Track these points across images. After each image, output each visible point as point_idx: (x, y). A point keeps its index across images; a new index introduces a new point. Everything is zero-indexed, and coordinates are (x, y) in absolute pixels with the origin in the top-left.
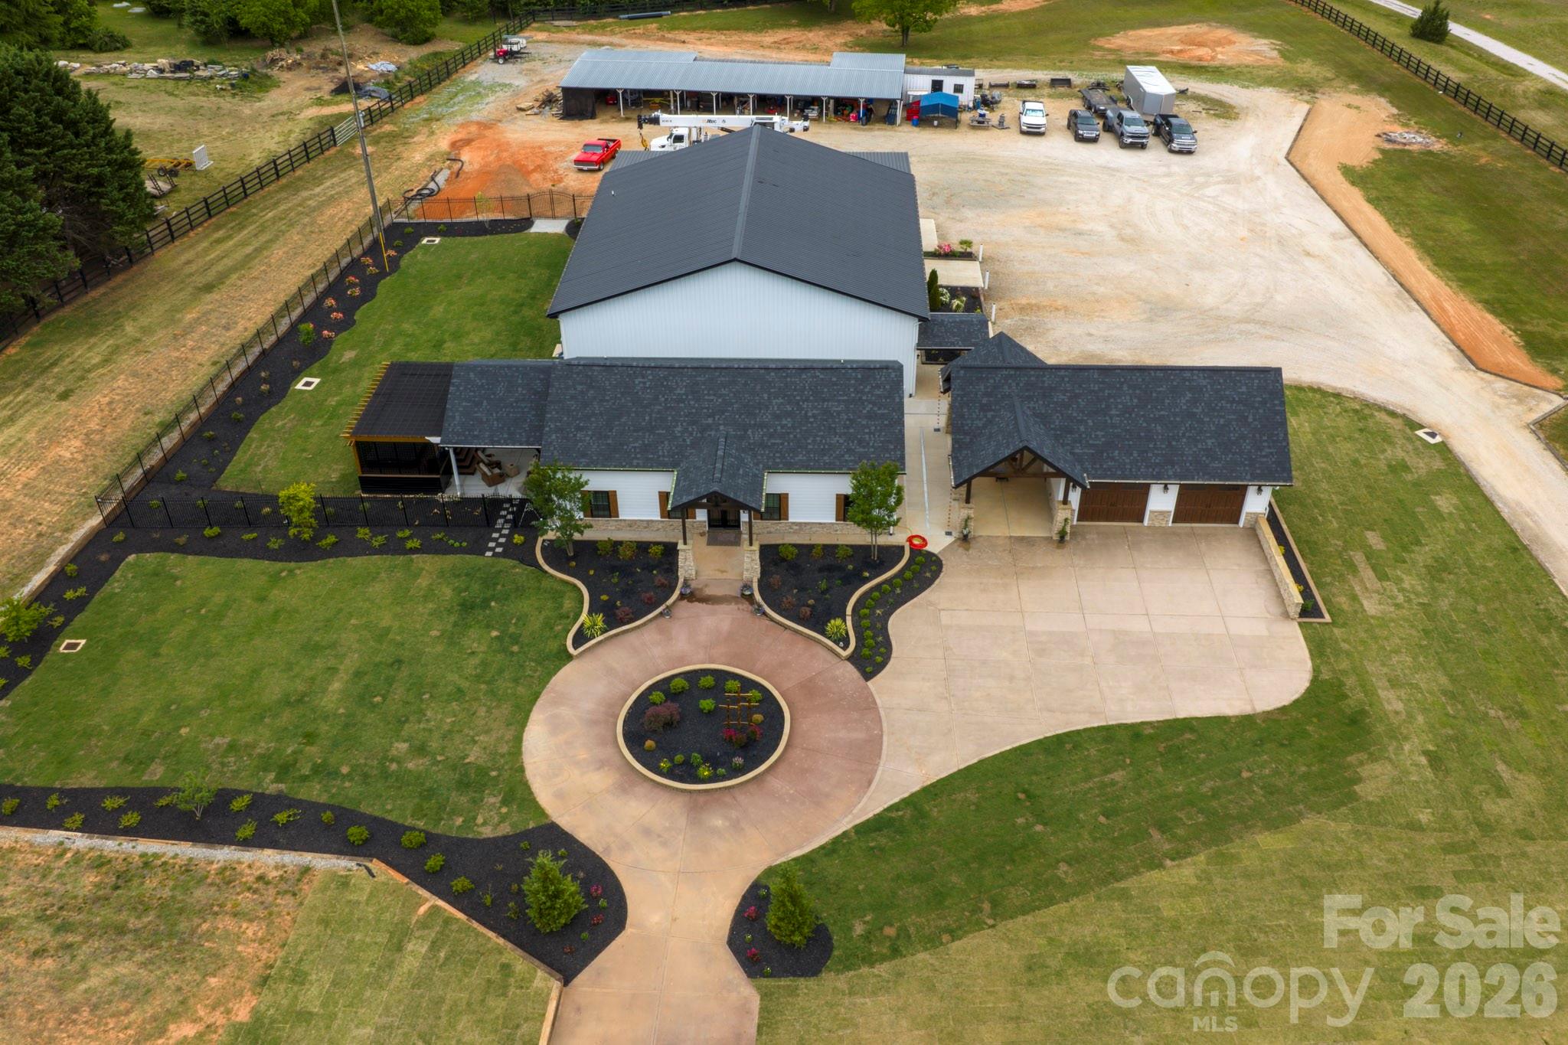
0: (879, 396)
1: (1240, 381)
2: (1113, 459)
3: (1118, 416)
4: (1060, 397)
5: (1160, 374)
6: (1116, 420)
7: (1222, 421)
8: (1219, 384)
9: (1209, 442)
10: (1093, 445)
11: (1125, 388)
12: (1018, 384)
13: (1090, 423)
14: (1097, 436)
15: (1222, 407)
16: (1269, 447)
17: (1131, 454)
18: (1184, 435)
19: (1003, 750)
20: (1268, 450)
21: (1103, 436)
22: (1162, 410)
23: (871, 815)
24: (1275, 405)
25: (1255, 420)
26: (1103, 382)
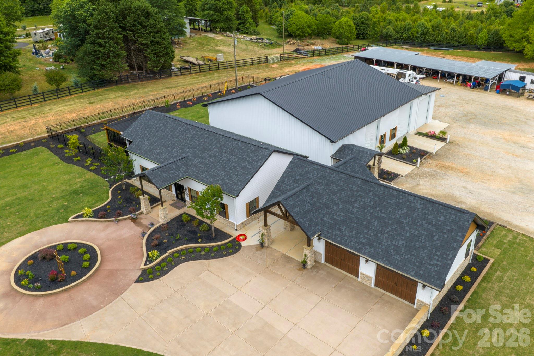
0: (253, 160)
1: (442, 213)
2: (340, 230)
3: (358, 208)
4: (334, 187)
5: (395, 193)
6: (355, 210)
7: (416, 233)
8: (428, 210)
9: (401, 242)
10: (335, 219)
11: (371, 194)
12: (318, 174)
13: (341, 206)
14: (340, 215)
15: (421, 225)
16: (438, 260)
17: (352, 232)
18: (388, 232)
19: (131, 347)
20: (435, 262)
21: (343, 216)
22: (384, 213)
23: (42, 339)
24: (458, 235)
25: (438, 240)
26: (361, 187)
